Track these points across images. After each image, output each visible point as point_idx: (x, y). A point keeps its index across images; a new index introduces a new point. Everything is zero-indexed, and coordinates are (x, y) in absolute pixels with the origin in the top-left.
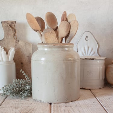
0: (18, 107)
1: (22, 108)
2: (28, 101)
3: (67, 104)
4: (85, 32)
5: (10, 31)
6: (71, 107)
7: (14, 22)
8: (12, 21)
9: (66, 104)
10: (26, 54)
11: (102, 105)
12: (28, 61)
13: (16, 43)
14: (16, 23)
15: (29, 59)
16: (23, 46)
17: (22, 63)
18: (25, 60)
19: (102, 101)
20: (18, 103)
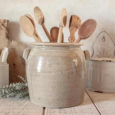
0: (9, 113)
1: (12, 113)
2: (20, 106)
3: (62, 109)
4: (102, 32)
5: (2, 30)
6: (65, 113)
7: (7, 21)
8: (5, 20)
9: (60, 110)
10: (19, 54)
11: (99, 111)
12: (21, 62)
13: (8, 43)
14: (9, 22)
15: (22, 60)
16: (16, 47)
17: (14, 65)
18: (17, 61)
19: (99, 106)
20: (9, 108)
